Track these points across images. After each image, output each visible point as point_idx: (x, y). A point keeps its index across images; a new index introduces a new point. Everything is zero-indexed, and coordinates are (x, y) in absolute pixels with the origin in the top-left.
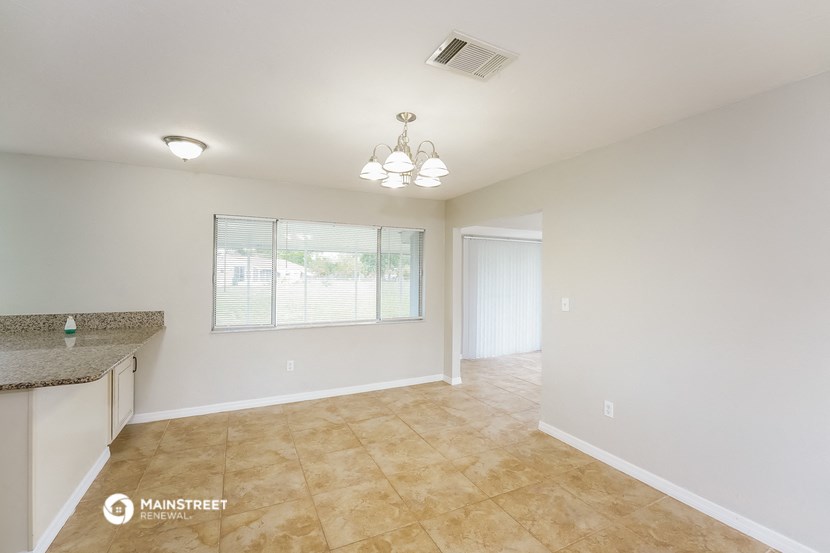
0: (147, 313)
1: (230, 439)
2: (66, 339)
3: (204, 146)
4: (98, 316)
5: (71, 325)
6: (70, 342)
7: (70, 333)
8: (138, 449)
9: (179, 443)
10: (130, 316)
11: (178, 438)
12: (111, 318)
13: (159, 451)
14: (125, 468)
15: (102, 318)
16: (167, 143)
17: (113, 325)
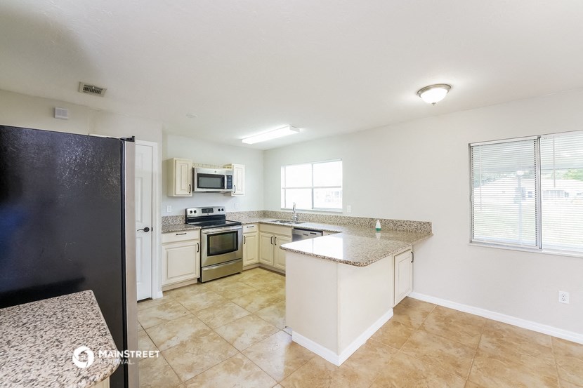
0: (420, 223)
1: (481, 347)
2: (377, 234)
3: (449, 87)
4: (393, 221)
5: (378, 225)
6: (378, 235)
7: (378, 230)
8: (409, 319)
9: (437, 328)
10: (410, 223)
11: (438, 323)
12: (399, 224)
13: (422, 328)
14: (399, 328)
15: (394, 223)
16: (420, 96)
17: (400, 228)
